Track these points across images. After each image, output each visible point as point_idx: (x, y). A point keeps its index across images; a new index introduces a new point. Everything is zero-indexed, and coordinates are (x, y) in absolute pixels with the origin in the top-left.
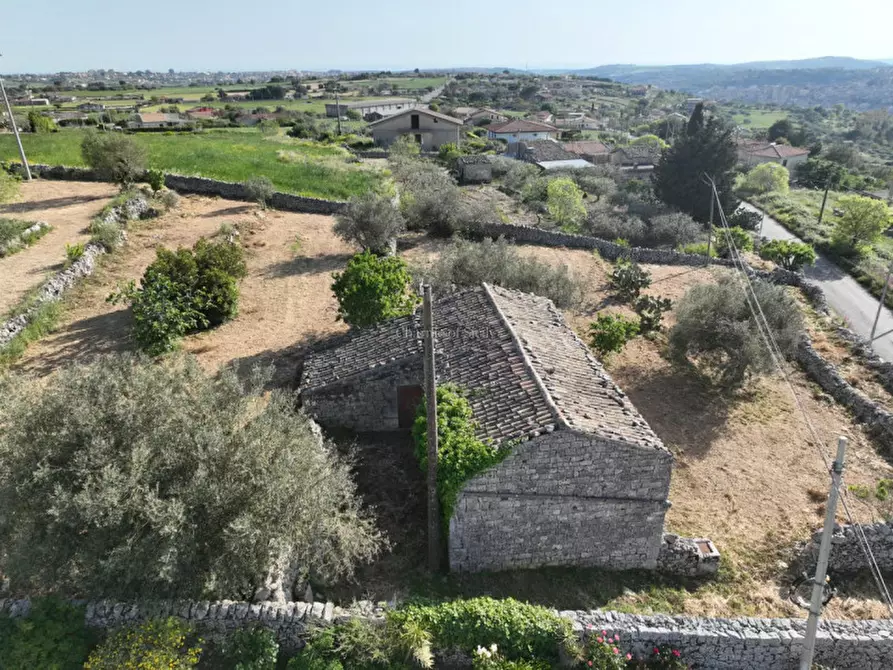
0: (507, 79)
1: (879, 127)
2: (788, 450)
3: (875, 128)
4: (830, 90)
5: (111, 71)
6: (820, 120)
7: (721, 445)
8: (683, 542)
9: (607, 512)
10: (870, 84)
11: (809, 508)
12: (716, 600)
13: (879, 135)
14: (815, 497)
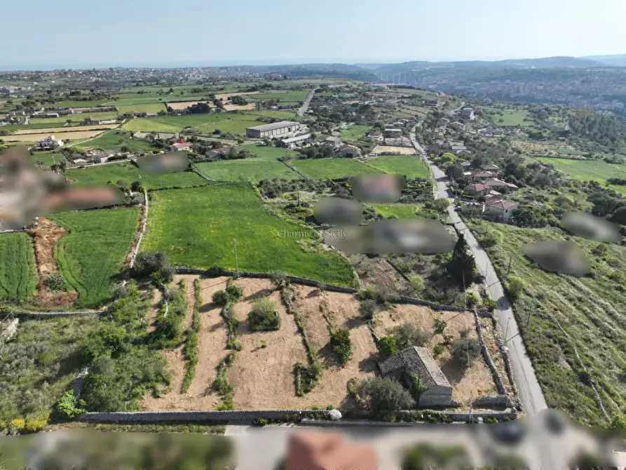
0: (349, 92)
1: (584, 121)
2: (476, 381)
3: (582, 123)
4: (557, 87)
5: (70, 70)
6: (547, 118)
7: (463, 380)
8: (455, 401)
9: (443, 396)
10: (583, 82)
11: (477, 393)
12: (460, 410)
13: (584, 128)
14: (479, 391)
